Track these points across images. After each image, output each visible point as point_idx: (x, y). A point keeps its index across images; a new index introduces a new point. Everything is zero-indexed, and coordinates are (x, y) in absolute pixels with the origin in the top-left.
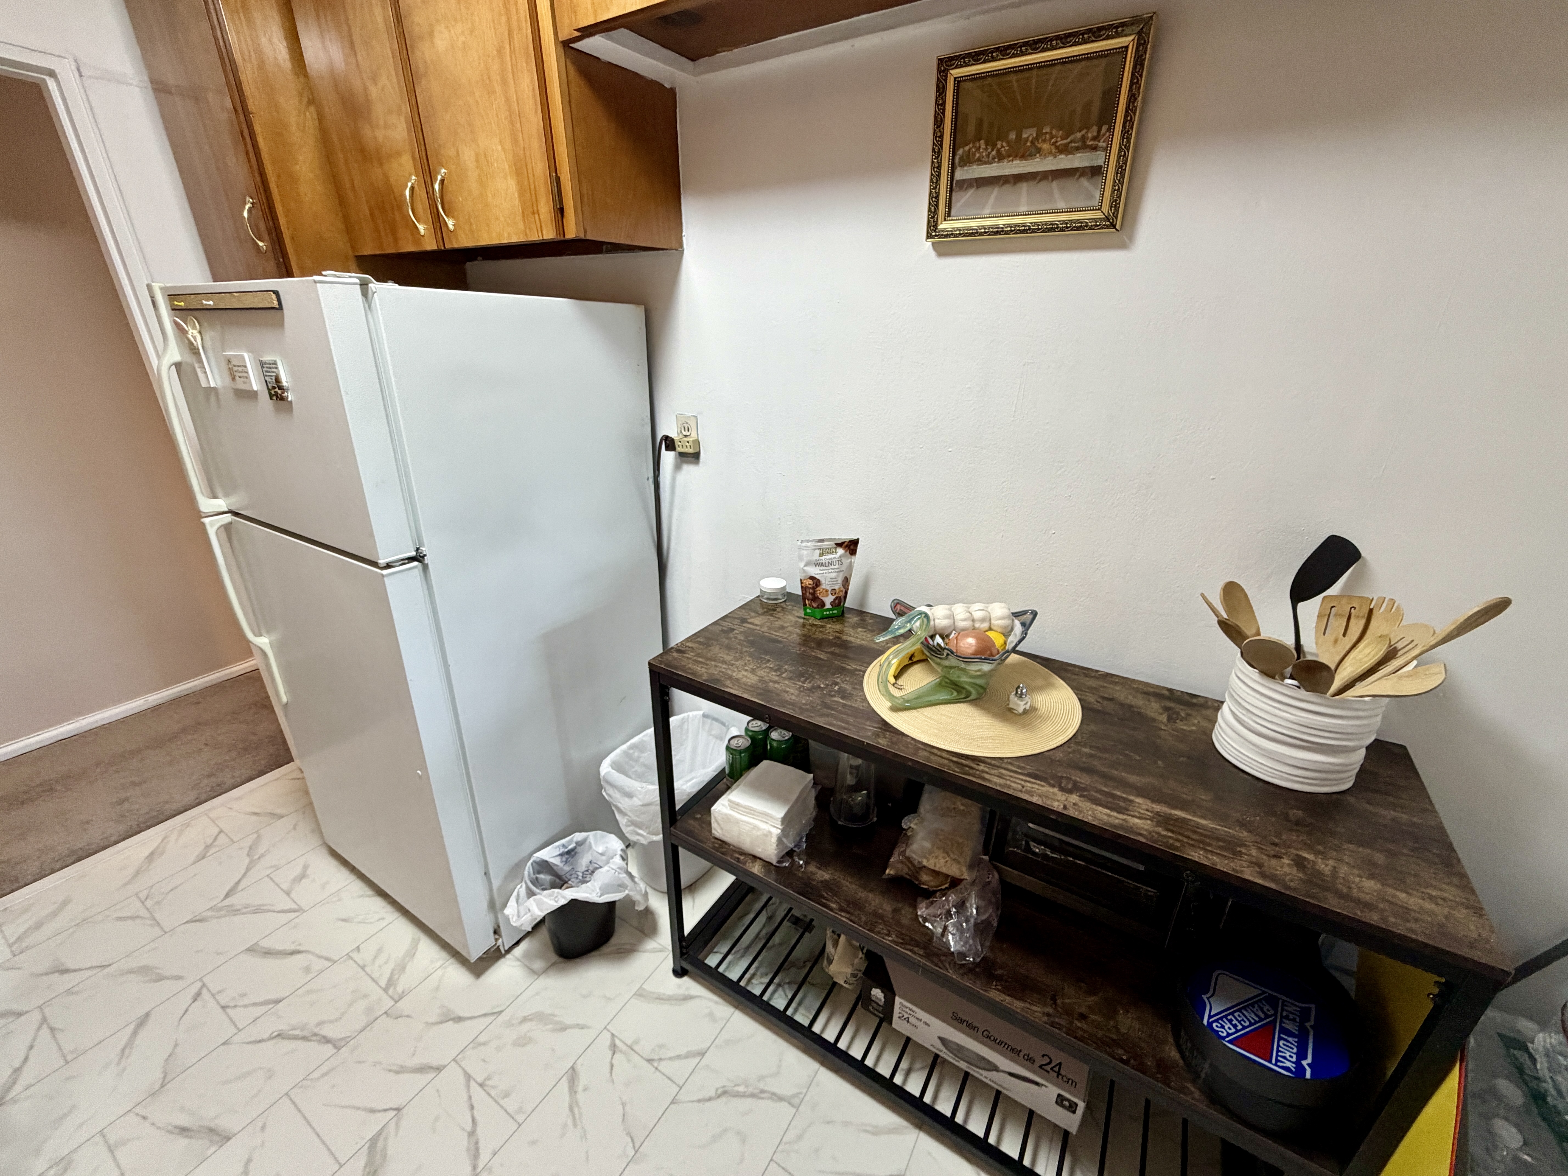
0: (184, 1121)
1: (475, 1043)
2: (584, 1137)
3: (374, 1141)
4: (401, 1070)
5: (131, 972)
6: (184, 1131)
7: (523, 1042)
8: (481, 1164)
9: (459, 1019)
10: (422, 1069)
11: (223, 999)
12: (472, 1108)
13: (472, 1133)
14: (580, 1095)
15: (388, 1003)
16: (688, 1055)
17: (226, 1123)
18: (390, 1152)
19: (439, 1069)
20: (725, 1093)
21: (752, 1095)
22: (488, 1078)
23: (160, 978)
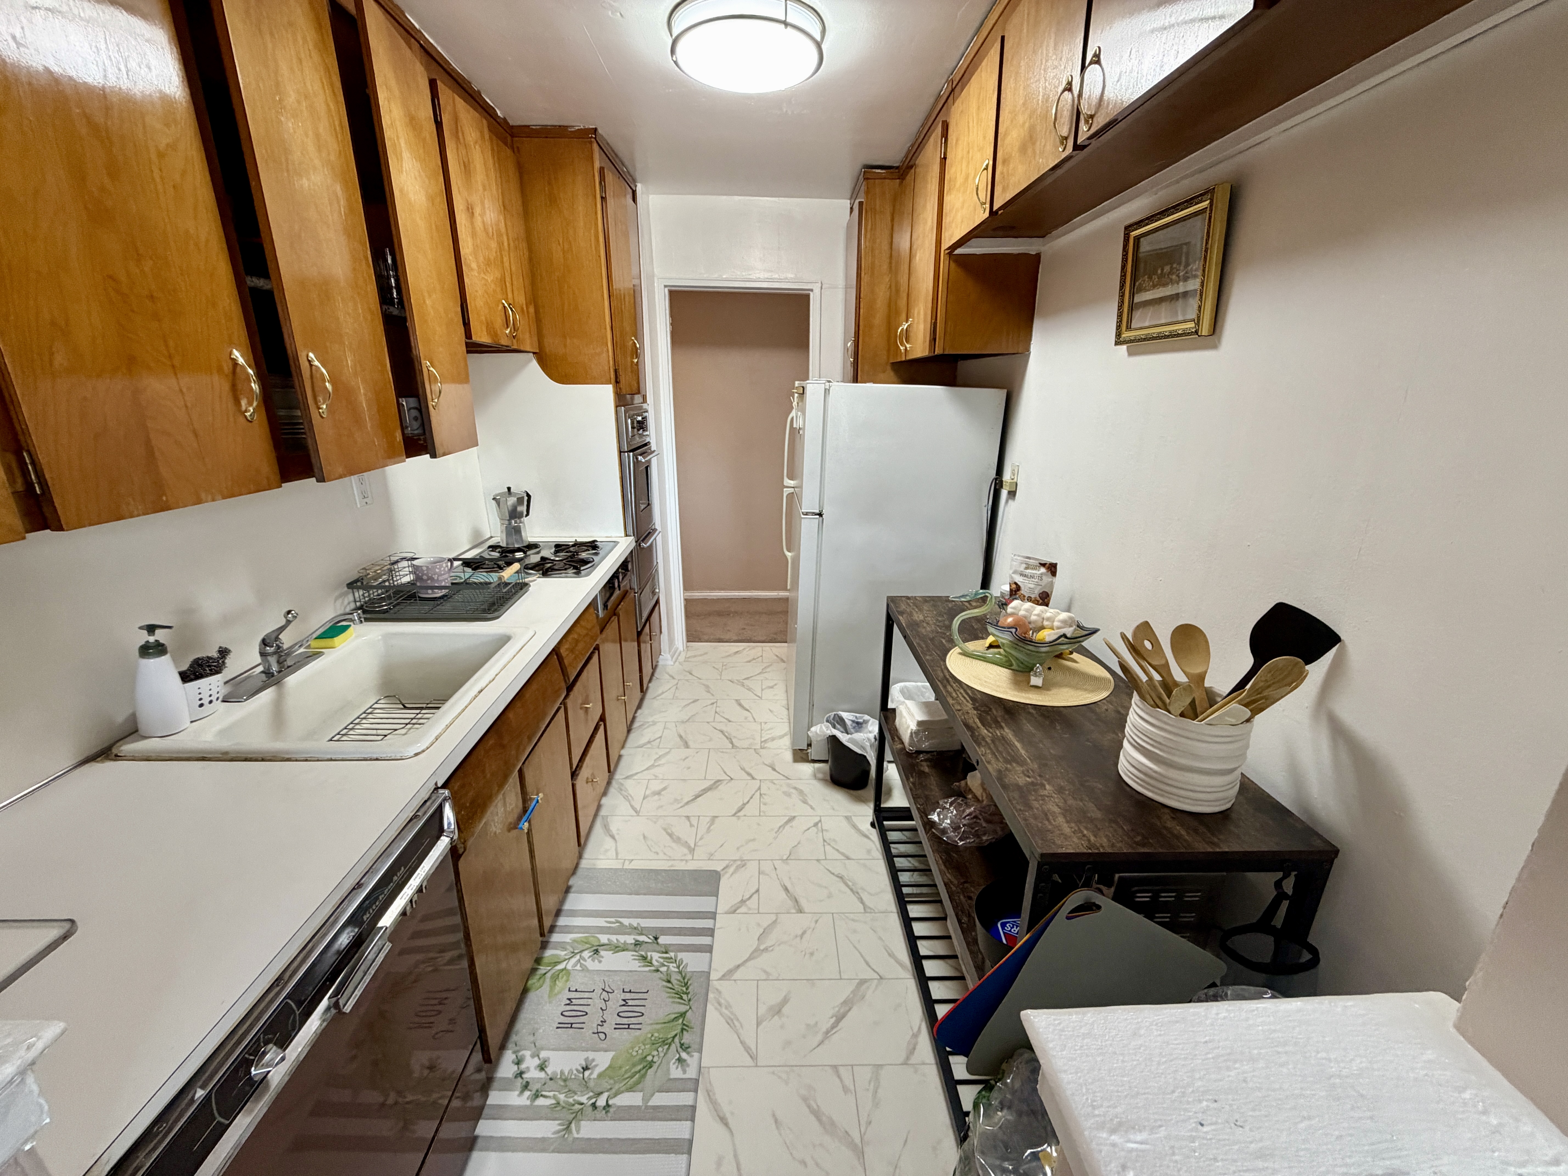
0: (683, 734)
1: (772, 781)
2: (775, 838)
3: (719, 781)
4: (743, 769)
5: (704, 685)
6: (681, 737)
7: (788, 794)
8: (739, 814)
9: (774, 770)
10: (749, 774)
11: (718, 710)
12: (751, 798)
13: (744, 804)
14: (787, 827)
15: (758, 747)
16: (842, 854)
17: (691, 743)
18: (720, 787)
19: (753, 778)
20: (841, 878)
21: (851, 890)
22: (765, 794)
23: (708, 692)
